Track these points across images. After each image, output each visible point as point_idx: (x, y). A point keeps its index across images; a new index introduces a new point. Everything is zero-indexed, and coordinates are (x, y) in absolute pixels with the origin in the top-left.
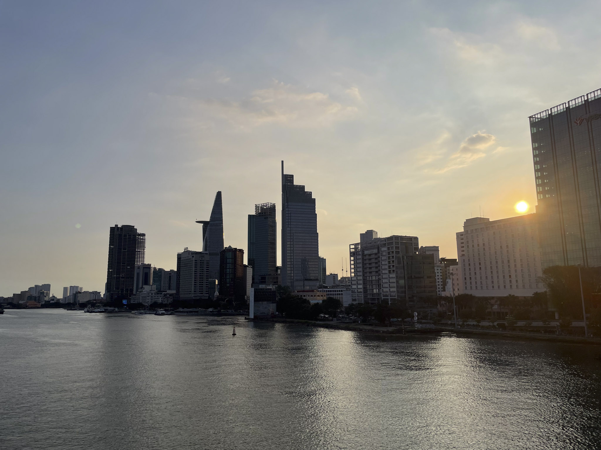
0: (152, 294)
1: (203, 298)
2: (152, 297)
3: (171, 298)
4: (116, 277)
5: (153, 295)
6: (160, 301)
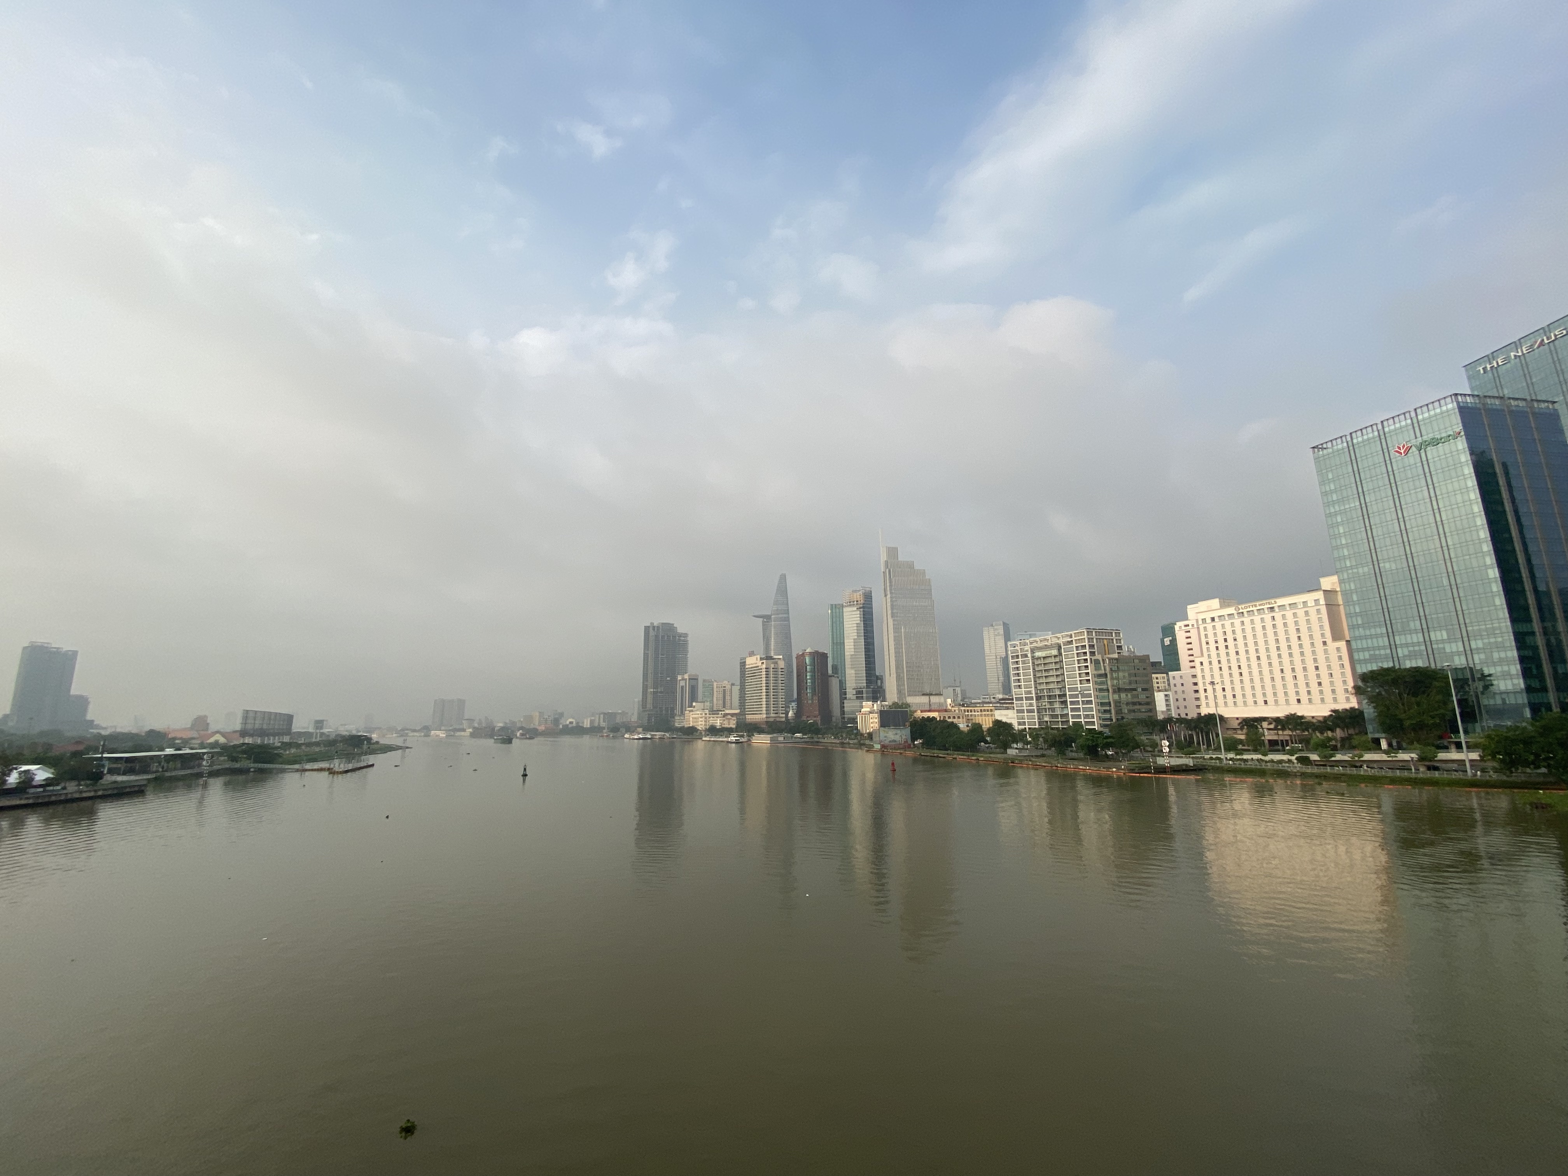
0: (706, 714)
1: (778, 719)
2: (706, 718)
3: (734, 720)
4: (654, 692)
5: (708, 715)
6: (718, 724)
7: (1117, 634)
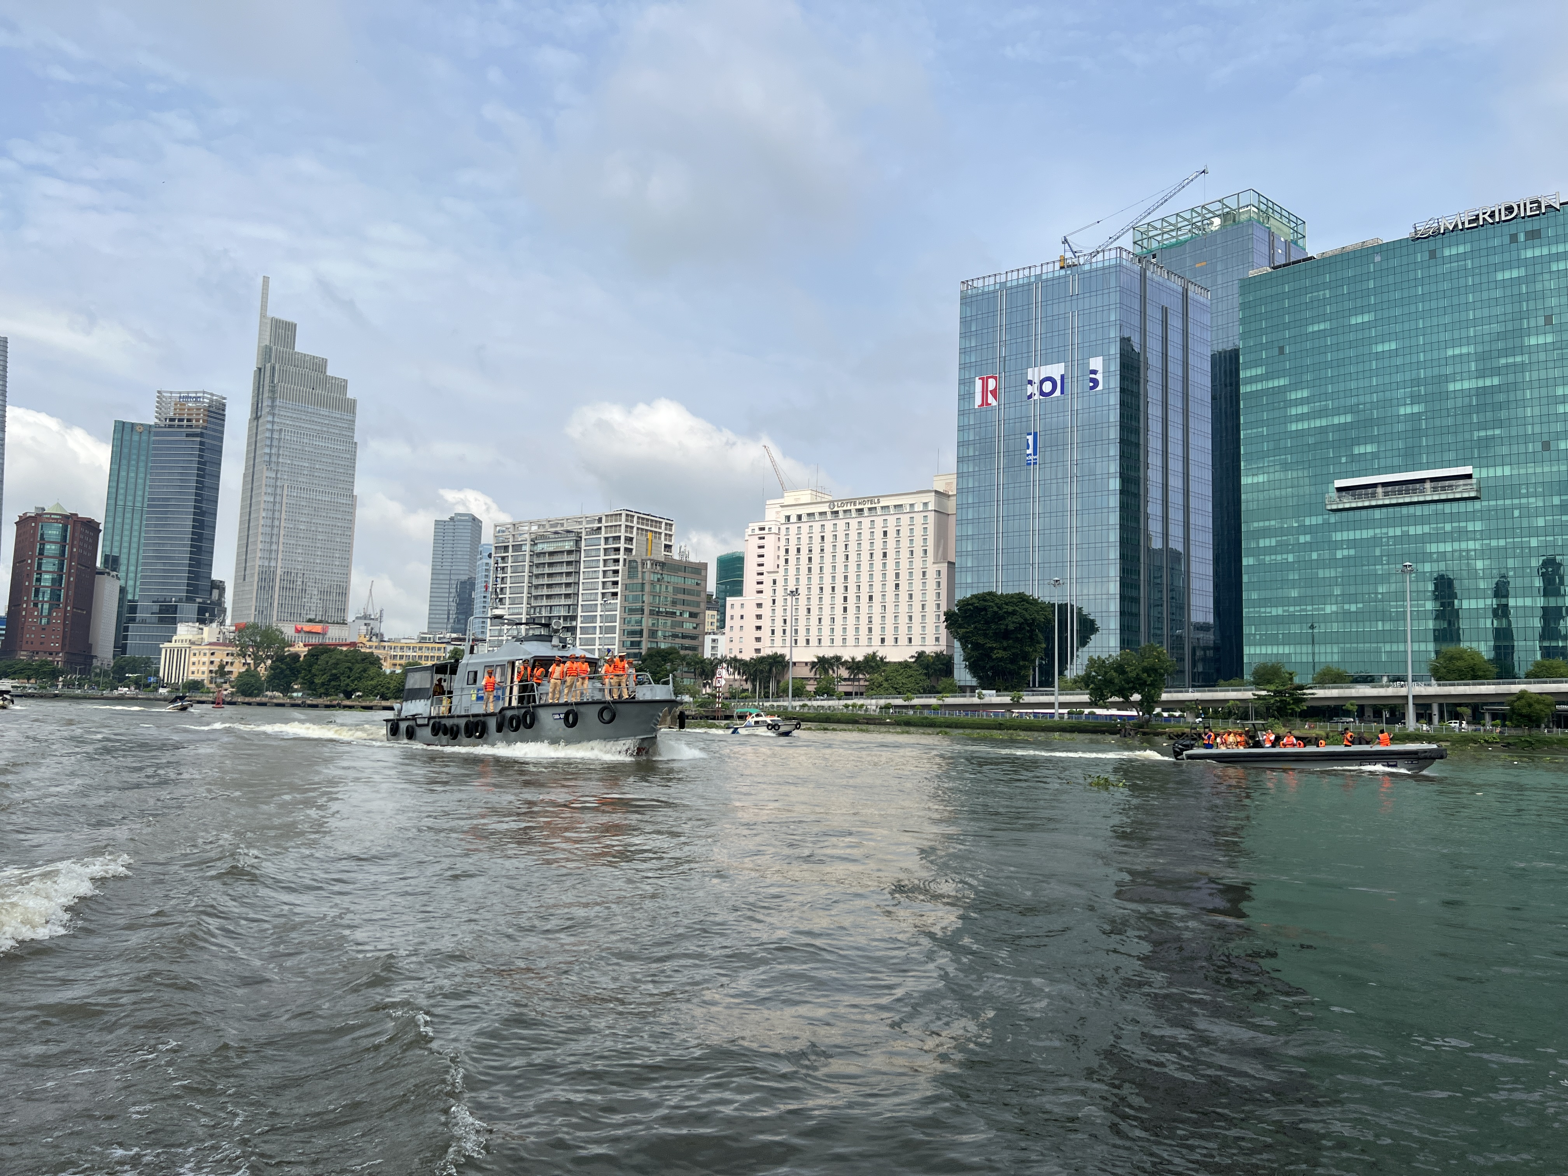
7: (669, 526)
